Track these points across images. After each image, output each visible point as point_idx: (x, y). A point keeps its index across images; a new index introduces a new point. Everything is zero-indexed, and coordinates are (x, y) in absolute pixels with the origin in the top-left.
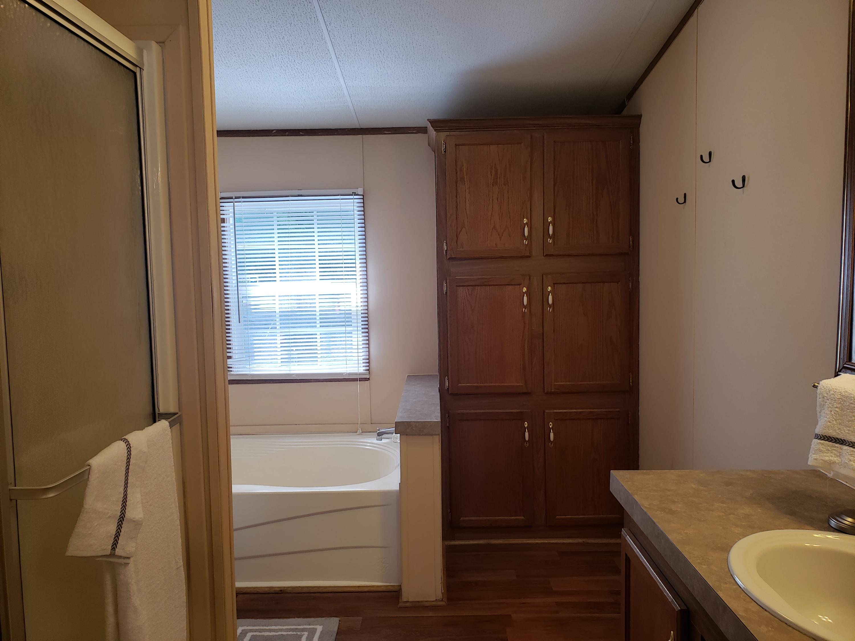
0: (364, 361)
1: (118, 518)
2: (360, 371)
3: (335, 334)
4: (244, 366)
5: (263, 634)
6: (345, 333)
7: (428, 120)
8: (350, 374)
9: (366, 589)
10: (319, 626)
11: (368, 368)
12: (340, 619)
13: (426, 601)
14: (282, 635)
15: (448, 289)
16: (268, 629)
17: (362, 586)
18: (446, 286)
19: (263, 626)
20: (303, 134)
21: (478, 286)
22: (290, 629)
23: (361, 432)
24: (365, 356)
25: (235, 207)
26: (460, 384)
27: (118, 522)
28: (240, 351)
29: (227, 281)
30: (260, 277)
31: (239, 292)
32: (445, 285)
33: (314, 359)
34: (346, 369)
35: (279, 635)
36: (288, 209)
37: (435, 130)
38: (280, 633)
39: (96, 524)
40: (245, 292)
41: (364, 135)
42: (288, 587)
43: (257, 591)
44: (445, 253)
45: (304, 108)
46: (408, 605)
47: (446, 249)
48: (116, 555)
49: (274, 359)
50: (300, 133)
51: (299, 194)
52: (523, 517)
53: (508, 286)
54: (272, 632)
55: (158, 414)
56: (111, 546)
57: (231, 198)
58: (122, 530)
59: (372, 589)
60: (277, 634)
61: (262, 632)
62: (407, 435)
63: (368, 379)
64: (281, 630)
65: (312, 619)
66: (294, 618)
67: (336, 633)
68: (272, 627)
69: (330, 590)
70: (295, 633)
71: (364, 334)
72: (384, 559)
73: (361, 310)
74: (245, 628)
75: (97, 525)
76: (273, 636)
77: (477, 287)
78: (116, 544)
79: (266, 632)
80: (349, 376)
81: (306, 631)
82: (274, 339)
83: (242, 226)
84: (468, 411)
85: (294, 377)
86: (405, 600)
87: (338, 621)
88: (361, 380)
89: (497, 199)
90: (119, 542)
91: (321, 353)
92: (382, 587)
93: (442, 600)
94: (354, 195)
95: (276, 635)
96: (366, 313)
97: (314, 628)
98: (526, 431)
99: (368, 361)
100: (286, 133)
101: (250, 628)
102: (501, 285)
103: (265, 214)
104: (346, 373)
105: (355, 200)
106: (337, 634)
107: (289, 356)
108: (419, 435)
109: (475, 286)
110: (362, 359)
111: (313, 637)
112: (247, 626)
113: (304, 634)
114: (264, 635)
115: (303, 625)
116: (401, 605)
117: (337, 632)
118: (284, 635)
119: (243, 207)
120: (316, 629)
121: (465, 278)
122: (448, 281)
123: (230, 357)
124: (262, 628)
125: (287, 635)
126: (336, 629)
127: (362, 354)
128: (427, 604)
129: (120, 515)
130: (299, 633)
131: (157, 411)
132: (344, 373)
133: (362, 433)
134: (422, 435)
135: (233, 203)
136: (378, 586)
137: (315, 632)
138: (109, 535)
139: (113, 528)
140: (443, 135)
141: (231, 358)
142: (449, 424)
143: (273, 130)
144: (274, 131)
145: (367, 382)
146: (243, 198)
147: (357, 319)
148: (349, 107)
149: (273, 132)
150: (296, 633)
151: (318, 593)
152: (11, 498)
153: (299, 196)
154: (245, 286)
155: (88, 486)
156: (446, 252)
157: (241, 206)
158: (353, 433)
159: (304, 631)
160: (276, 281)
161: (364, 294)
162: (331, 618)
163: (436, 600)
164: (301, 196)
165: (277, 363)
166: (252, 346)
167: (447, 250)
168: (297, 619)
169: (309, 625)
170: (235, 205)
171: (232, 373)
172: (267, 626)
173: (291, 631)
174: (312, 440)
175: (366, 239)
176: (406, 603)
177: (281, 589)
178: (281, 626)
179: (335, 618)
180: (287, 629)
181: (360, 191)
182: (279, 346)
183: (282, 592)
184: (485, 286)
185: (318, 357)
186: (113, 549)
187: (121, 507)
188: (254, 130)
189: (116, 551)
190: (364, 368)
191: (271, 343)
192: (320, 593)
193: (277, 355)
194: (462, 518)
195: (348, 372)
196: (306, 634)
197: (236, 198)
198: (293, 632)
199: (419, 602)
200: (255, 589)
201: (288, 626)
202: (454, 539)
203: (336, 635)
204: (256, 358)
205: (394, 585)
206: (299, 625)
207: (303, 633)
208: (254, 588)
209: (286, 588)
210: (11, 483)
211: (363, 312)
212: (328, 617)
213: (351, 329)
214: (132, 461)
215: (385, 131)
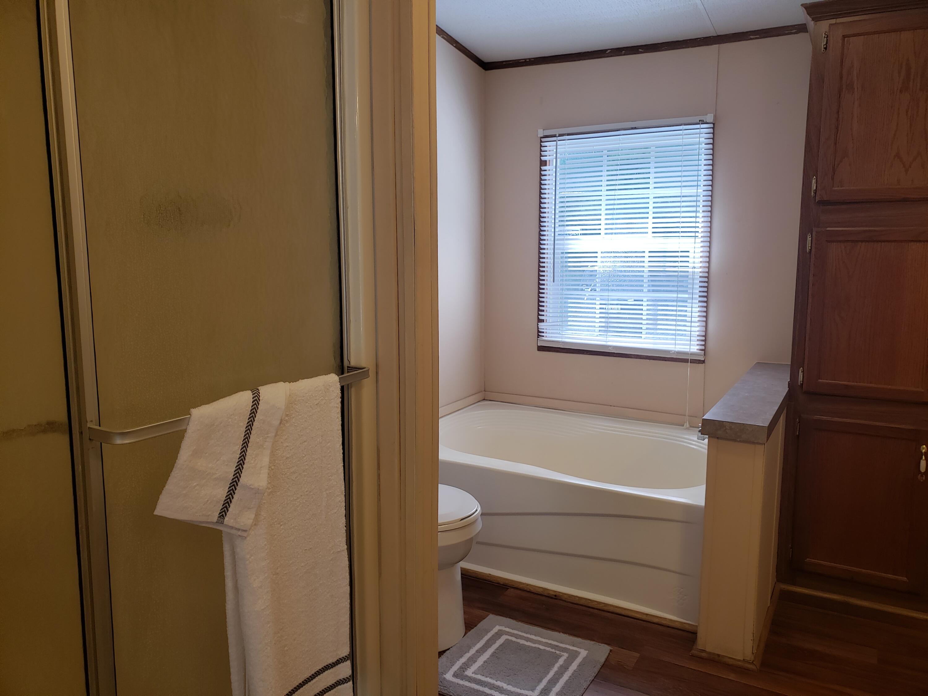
0: (699, 338)
1: (230, 482)
2: (691, 350)
3: (666, 301)
4: (558, 331)
5: (519, 641)
6: (677, 301)
7: (802, 5)
8: (679, 353)
9: (656, 620)
10: (583, 650)
11: (703, 348)
12: (612, 649)
13: (730, 658)
14: (539, 648)
15: (814, 245)
16: (526, 637)
17: (654, 616)
18: (810, 241)
19: (522, 632)
20: (643, 51)
21: (862, 241)
22: (550, 644)
23: (688, 426)
24: (702, 332)
25: (558, 147)
26: (821, 379)
27: (229, 486)
28: (556, 315)
29: (545, 234)
30: (583, 230)
31: (556, 247)
32: (809, 239)
33: (637, 331)
34: (674, 346)
35: (535, 647)
36: (618, 145)
37: (813, 20)
38: (537, 646)
39: (195, 484)
40: (562, 247)
41: (721, 43)
42: (565, 594)
43: (530, 590)
44: (813, 193)
45: (638, 14)
46: (704, 655)
47: (815, 188)
48: (225, 525)
49: (591, 326)
50: (639, 50)
51: (632, 127)
52: (906, 579)
53: (912, 243)
54: (529, 642)
55: (348, 367)
56: (218, 513)
57: (554, 136)
58: (234, 496)
59: (664, 622)
60: (534, 645)
61: (519, 638)
62: (718, 438)
63: (703, 362)
64: (540, 643)
65: (580, 640)
66: (560, 632)
67: (601, 664)
68: (532, 635)
69: (611, 609)
70: (553, 650)
71: (701, 304)
72: (682, 588)
73: (700, 272)
74: (503, 628)
75: (195, 486)
76: (529, 646)
77: (860, 243)
78: (226, 511)
79: (523, 639)
80: (677, 356)
81: (567, 653)
82: (592, 304)
83: (565, 169)
84: (829, 418)
85: (610, 350)
86: (700, 647)
87: (608, 652)
88: (693, 361)
89: (907, 112)
90: (230, 509)
91: (647, 324)
92: (677, 623)
93: (752, 663)
94: (702, 124)
95: (532, 647)
96: (705, 277)
97: (576, 651)
98: (922, 458)
99: (705, 338)
100: (622, 52)
101: (507, 630)
102: (901, 241)
103: (592, 152)
104: (673, 351)
105: (701, 130)
106: (602, 666)
107: (606, 325)
108: (735, 440)
109: (857, 241)
110: (696, 336)
111: (572, 662)
112: (505, 627)
113: (563, 655)
114: (519, 643)
115: (566, 644)
116: (693, 652)
117: (603, 665)
118: (541, 649)
119: (568, 146)
120: (579, 653)
121: (842, 230)
122: (814, 234)
123: (542, 321)
124: (520, 633)
125: (545, 650)
126: (603, 660)
127: (697, 329)
128: (731, 662)
129: (233, 479)
130: (558, 652)
131: (346, 363)
132: (671, 351)
133: (690, 428)
134: (738, 441)
135: (555, 142)
136: (671, 620)
137: (577, 657)
138: (215, 499)
139: (222, 493)
140: (824, 26)
141: (544, 322)
142: (799, 433)
143: (606, 50)
144: (609, 51)
145: (701, 366)
146: (568, 135)
147: (693, 284)
148: (697, 6)
149: (607, 52)
150: (555, 651)
151: (597, 609)
152: (90, 438)
153: (632, 129)
154: (563, 240)
155: (185, 438)
156: (815, 193)
157: (565, 145)
158: (679, 426)
159: (565, 652)
160: (600, 234)
161: (705, 252)
162: (600, 644)
163: (744, 659)
164: (635, 128)
165: (594, 331)
166: (566, 310)
167: (816, 190)
168: (562, 634)
169: (573, 646)
170: (558, 144)
171: (544, 338)
172: (526, 634)
173: (550, 647)
174: (628, 427)
175: (713, 181)
176: (702, 652)
177: (555, 594)
178: (541, 637)
179: (606, 645)
180: (547, 643)
181: (710, 118)
182: (598, 311)
183: (556, 597)
184: (874, 241)
185: (643, 329)
186: (222, 517)
187: (234, 469)
188: (585, 52)
189: (225, 520)
190: (698, 347)
191: (590, 308)
192: (599, 610)
193: (595, 322)
194: (808, 559)
195: (676, 350)
196: (566, 655)
197: (560, 135)
198: (552, 649)
199: (719, 655)
200: (528, 587)
201: (549, 640)
202: (794, 584)
203: (600, 667)
204: (569, 323)
205: (692, 625)
206: (561, 643)
207: (562, 653)
208: (528, 585)
209: (561, 594)
210: (92, 421)
211: (701, 274)
212: (599, 642)
213: (687, 296)
214: (259, 417)
215: (750, 35)
